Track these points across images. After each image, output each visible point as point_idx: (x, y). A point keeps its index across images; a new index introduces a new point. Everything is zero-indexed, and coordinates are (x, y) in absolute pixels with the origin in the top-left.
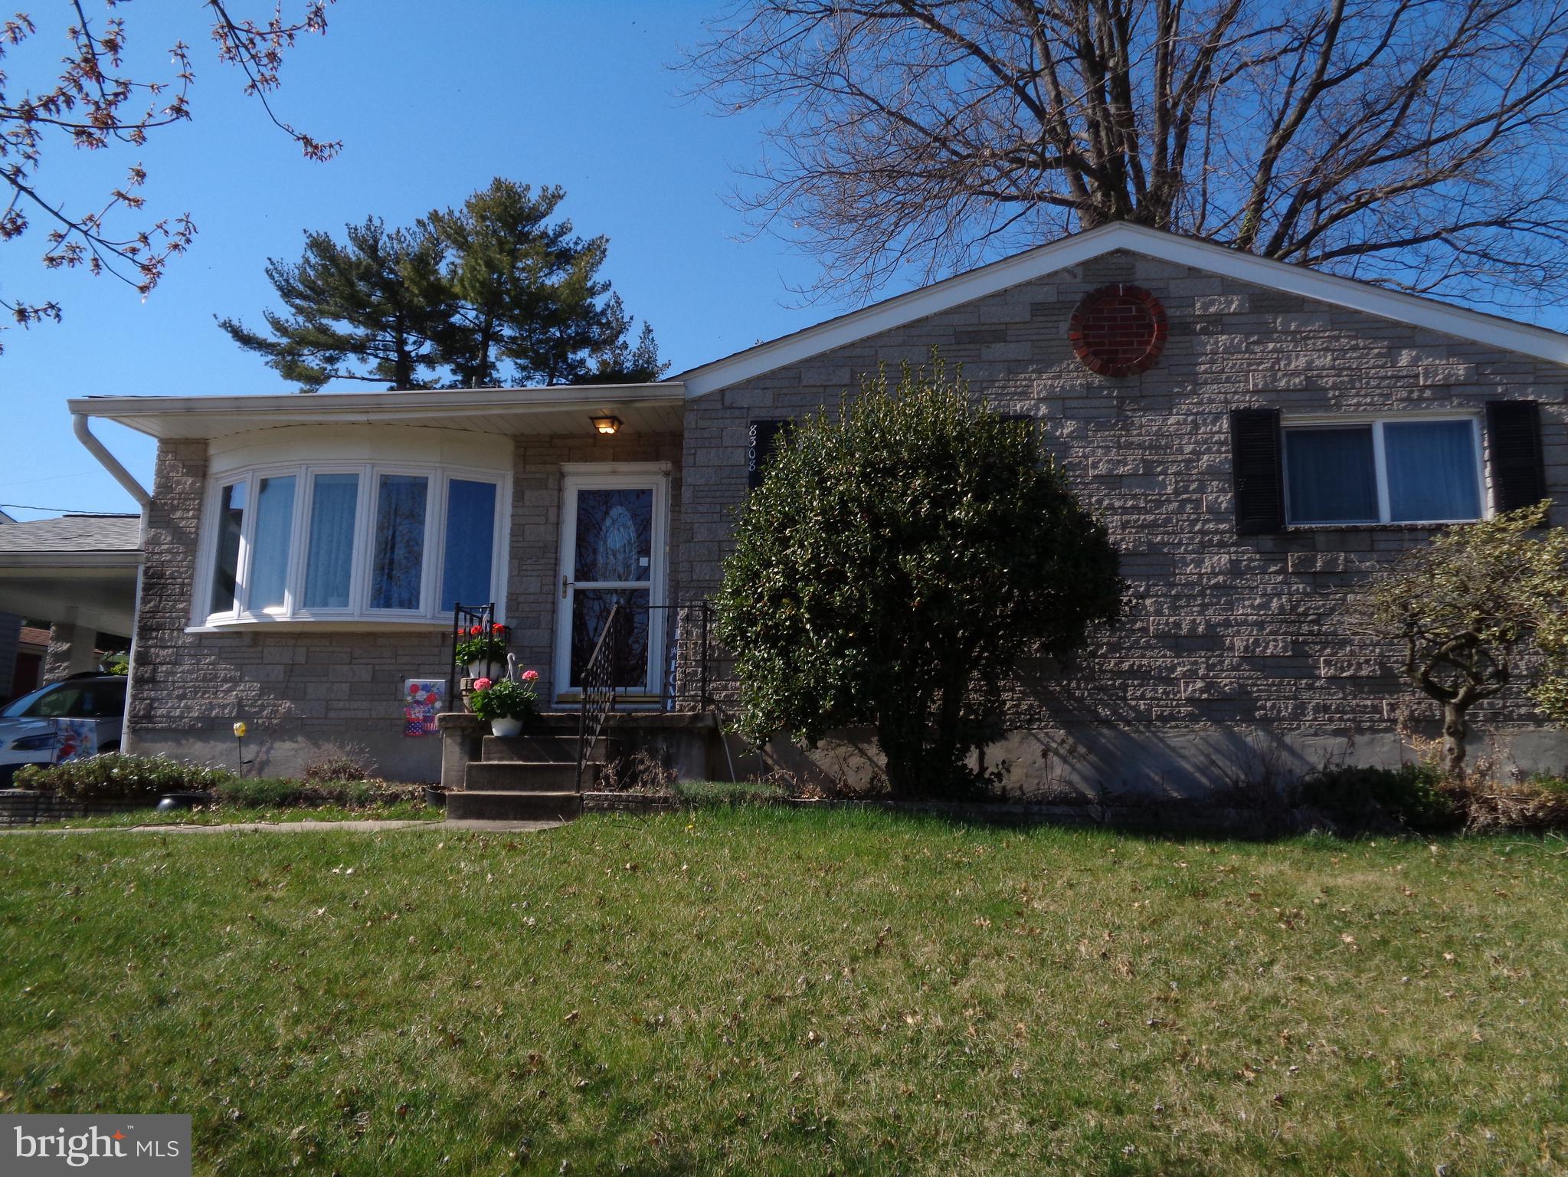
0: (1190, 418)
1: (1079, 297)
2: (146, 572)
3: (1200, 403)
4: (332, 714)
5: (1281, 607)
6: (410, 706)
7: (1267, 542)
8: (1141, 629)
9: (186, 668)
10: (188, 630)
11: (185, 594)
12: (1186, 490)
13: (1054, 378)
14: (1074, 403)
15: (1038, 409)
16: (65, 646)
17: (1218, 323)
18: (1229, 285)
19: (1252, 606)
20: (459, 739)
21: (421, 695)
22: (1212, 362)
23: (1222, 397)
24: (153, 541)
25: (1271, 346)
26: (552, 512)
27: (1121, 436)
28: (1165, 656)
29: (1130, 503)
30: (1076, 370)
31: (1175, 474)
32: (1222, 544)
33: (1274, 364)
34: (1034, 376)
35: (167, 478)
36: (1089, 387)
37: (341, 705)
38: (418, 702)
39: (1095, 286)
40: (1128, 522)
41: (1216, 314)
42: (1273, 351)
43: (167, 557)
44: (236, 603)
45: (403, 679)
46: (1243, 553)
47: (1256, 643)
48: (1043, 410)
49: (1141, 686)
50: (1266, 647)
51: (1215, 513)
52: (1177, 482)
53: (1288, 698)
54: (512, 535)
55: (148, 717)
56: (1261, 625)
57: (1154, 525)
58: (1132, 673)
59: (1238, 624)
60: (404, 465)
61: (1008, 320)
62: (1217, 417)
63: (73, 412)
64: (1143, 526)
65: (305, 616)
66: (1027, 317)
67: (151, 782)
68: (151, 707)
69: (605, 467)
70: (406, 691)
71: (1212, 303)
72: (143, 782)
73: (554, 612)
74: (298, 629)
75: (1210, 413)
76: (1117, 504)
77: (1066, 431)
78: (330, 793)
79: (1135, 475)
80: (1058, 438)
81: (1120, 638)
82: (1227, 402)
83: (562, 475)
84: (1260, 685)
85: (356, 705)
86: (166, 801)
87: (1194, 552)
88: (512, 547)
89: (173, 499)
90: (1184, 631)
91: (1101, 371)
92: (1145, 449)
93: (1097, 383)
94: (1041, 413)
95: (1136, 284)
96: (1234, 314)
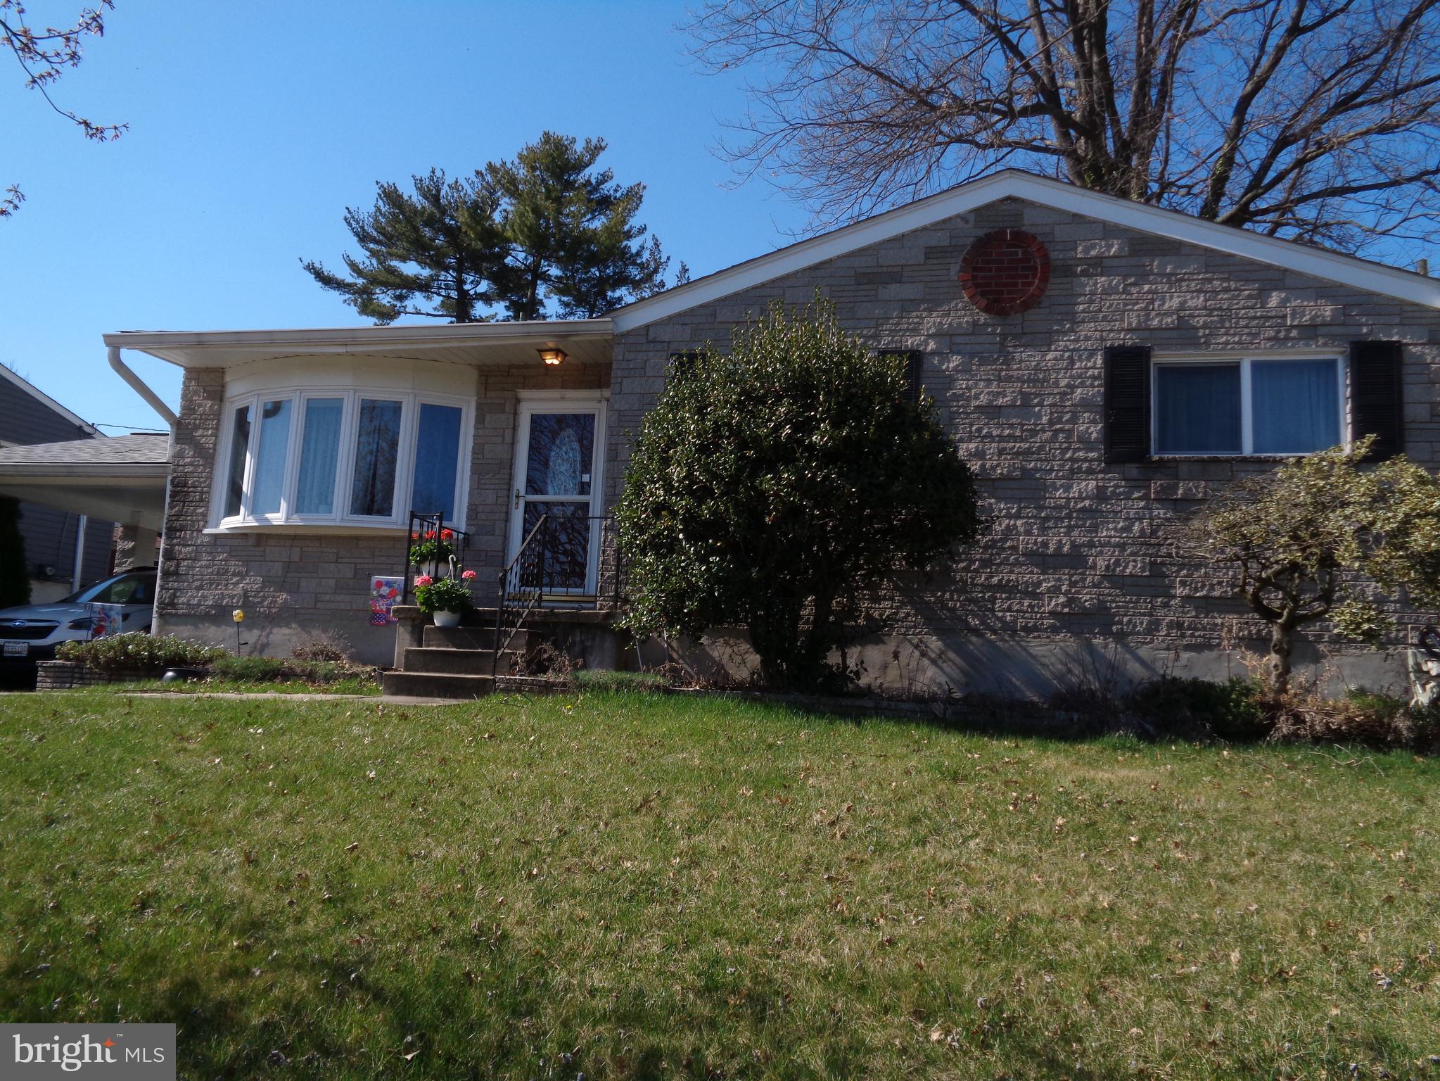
0: (1067, 355)
1: (970, 241)
2: (172, 481)
3: (1077, 340)
4: (319, 605)
5: (1142, 530)
6: (375, 599)
7: (1133, 470)
8: (1011, 548)
9: (204, 563)
10: (206, 531)
11: (204, 501)
12: (1059, 421)
13: (943, 316)
14: (960, 340)
15: (927, 344)
16: (131, 544)
17: (1099, 265)
18: (1109, 230)
19: (1115, 529)
20: (409, 628)
21: (385, 590)
22: (1091, 302)
23: (1098, 334)
24: (178, 455)
25: (1146, 288)
26: (508, 433)
27: (1002, 370)
28: (1032, 572)
29: (1007, 432)
30: (964, 309)
31: (1051, 405)
32: (1090, 471)
33: (1148, 304)
34: (925, 314)
35: (191, 401)
36: (975, 324)
37: (327, 597)
38: (382, 596)
39: (986, 231)
40: (1004, 449)
41: (1096, 257)
42: (1149, 292)
43: (190, 469)
44: (242, 509)
45: (370, 576)
46: (1110, 479)
47: (1117, 563)
48: (932, 345)
49: (1008, 599)
50: (1126, 567)
51: (1086, 443)
52: (1052, 413)
53: (1144, 615)
54: (473, 453)
55: (172, 604)
56: (1122, 547)
57: (1028, 452)
58: (1000, 587)
59: (1102, 545)
60: (382, 391)
61: (903, 262)
62: (1092, 353)
63: (108, 344)
64: (1018, 454)
65: (297, 521)
66: (922, 259)
67: (159, 658)
68: (174, 596)
69: (555, 394)
70: (372, 586)
71: (1093, 247)
72: (152, 657)
73: (507, 520)
74: (291, 532)
75: (1085, 349)
76: (995, 433)
77: (952, 365)
78: (303, 671)
79: (1013, 406)
80: (944, 371)
81: (992, 554)
82: (1102, 339)
83: (518, 401)
84: (1117, 601)
85: (339, 598)
86: (170, 674)
87: (1063, 478)
88: (473, 464)
89: (195, 419)
90: (1051, 551)
91: (987, 310)
92: (1023, 382)
93: (982, 321)
94: (929, 348)
95: (1024, 229)
96: (1114, 257)
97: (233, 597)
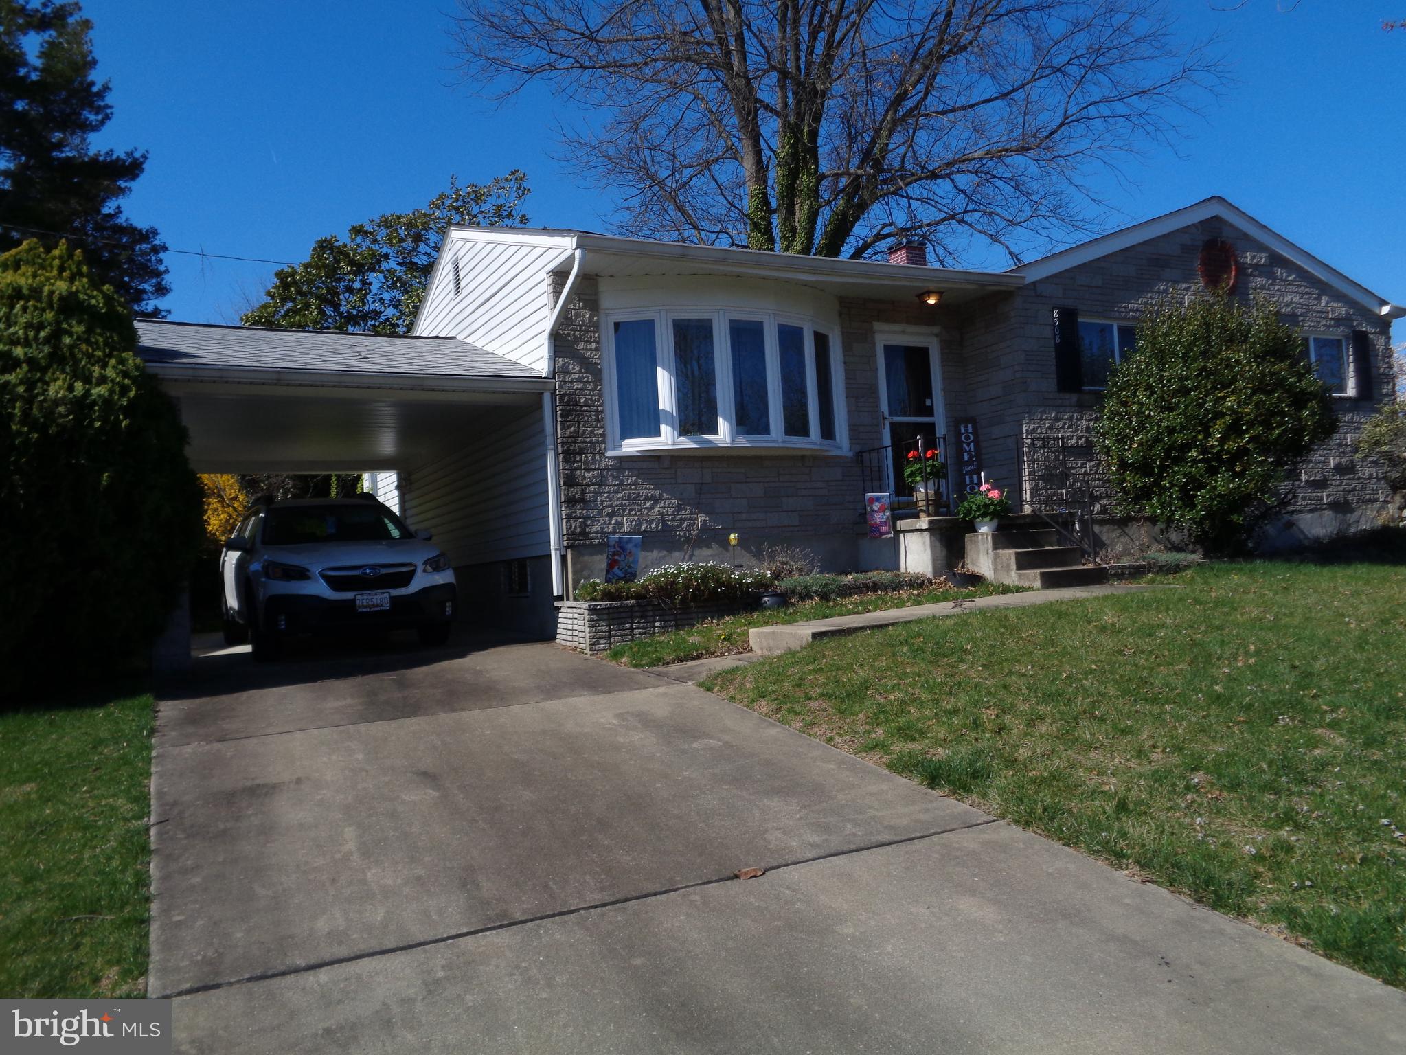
1: (1200, 243)
9: (611, 488)
10: (608, 454)
11: (600, 421)
17: (1257, 270)
18: (1260, 247)
21: (876, 505)
25: (1276, 287)
30: (1203, 290)
38: (875, 511)
39: (1206, 237)
41: (1256, 264)
43: (579, 386)
44: (664, 429)
54: (847, 378)
60: (789, 317)
61: (1171, 253)
69: (899, 327)
71: (1254, 257)
73: (880, 439)
83: (872, 332)
88: (847, 388)
89: (575, 330)
95: (1225, 239)
96: (1263, 265)
97: (651, 522)
